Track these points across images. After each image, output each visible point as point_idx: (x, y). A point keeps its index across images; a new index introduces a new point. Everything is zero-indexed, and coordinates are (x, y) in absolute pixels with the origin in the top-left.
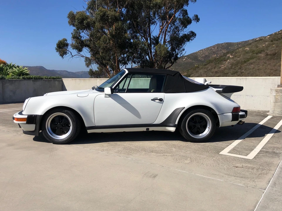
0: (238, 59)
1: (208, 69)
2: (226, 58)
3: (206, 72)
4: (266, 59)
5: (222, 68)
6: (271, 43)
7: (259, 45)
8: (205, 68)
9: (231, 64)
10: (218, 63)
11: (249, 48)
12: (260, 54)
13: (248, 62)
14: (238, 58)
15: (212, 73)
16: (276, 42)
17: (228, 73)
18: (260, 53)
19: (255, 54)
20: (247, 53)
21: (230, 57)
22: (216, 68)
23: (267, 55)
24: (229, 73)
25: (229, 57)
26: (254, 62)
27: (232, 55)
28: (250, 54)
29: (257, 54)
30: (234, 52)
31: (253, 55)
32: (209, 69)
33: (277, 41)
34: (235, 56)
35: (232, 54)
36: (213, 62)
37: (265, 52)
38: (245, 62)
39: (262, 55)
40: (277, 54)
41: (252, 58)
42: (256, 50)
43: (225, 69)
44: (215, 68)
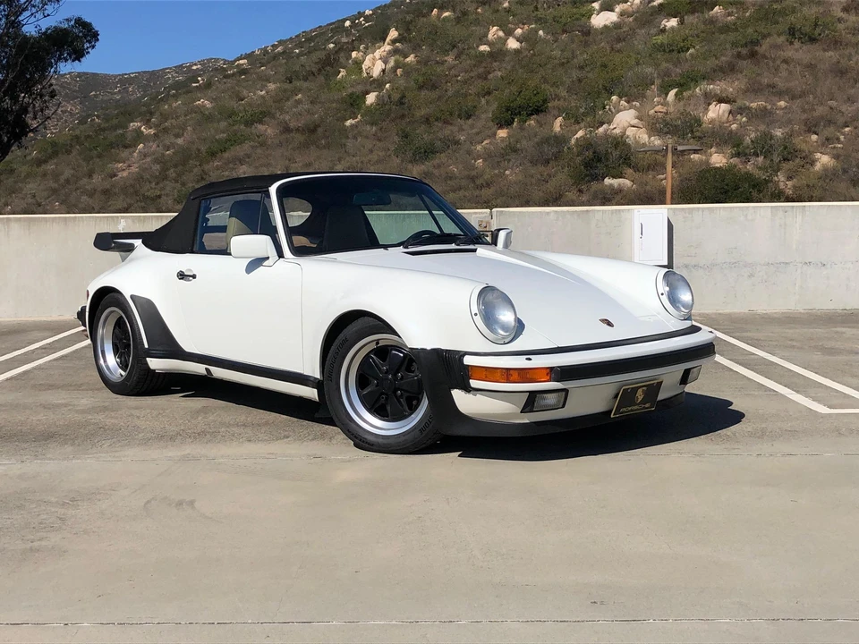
0: (180, 141)
1: (62, 179)
2: (129, 136)
3: (54, 191)
4: (290, 147)
5: (120, 174)
6: (287, 86)
7: (245, 92)
8: (45, 175)
9: (156, 161)
10: (100, 156)
11: (212, 100)
12: (260, 127)
13: (226, 155)
14: (177, 136)
15: (91, 194)
16: (305, 85)
17: (160, 197)
18: (261, 122)
19: (242, 127)
20: (207, 118)
21: (142, 132)
22: (95, 176)
23: (287, 129)
24: (164, 198)
25: (138, 131)
26: (249, 156)
27: (147, 123)
28: (223, 124)
29: (249, 123)
30: (157, 114)
31: (235, 128)
32: (67, 181)
33: (306, 79)
34: (166, 130)
35: (149, 121)
36: (74, 152)
37: (274, 118)
38: (213, 154)
39: (268, 130)
40: (320, 130)
41: (234, 140)
42: (241, 108)
43: (139, 178)
44: (90, 176)
